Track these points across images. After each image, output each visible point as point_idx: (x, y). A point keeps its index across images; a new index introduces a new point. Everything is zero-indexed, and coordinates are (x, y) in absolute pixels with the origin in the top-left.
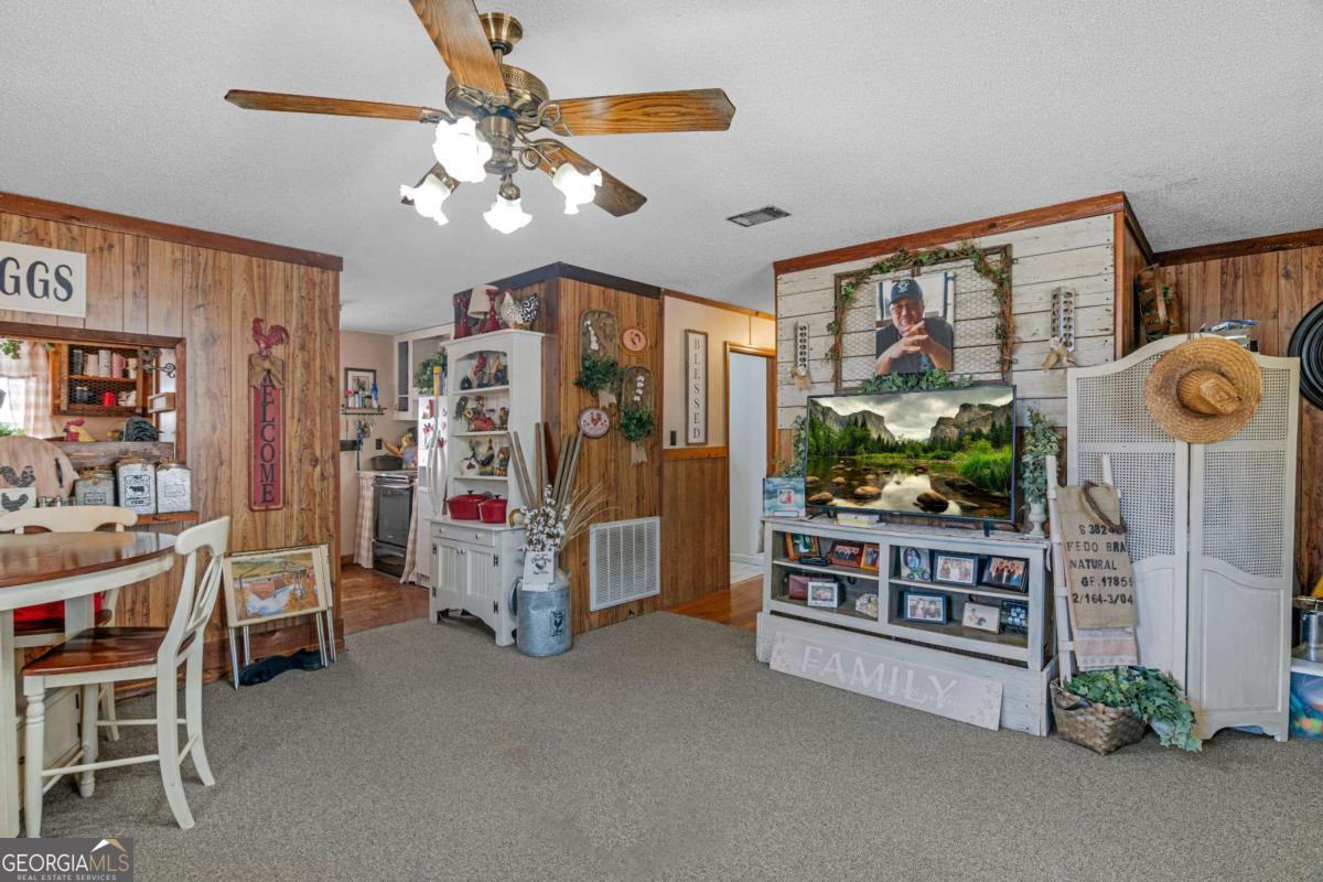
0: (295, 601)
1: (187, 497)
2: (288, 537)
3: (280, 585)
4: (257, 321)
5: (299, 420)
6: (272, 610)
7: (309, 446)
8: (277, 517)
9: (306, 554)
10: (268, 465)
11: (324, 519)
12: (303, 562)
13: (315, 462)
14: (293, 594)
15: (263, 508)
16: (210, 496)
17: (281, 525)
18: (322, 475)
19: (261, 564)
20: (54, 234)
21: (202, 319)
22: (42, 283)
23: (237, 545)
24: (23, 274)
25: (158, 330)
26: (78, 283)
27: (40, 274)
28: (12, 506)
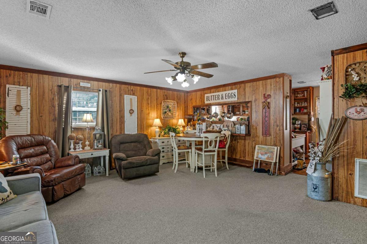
0: (268, 158)
2: (271, 143)
3: (266, 153)
4: (264, 95)
5: (273, 116)
6: (263, 158)
7: (276, 122)
8: (268, 138)
9: (273, 148)
10: (266, 126)
11: (280, 140)
12: (273, 150)
13: (277, 126)
14: (268, 156)
15: (265, 136)
16: (255, 132)
17: (269, 140)
18: (279, 129)
19: (263, 148)
20: (234, 88)
21: (254, 96)
22: (233, 96)
23: (260, 143)
24: (230, 95)
25: (247, 100)
26: (236, 94)
27: (232, 95)
28: (225, 130)
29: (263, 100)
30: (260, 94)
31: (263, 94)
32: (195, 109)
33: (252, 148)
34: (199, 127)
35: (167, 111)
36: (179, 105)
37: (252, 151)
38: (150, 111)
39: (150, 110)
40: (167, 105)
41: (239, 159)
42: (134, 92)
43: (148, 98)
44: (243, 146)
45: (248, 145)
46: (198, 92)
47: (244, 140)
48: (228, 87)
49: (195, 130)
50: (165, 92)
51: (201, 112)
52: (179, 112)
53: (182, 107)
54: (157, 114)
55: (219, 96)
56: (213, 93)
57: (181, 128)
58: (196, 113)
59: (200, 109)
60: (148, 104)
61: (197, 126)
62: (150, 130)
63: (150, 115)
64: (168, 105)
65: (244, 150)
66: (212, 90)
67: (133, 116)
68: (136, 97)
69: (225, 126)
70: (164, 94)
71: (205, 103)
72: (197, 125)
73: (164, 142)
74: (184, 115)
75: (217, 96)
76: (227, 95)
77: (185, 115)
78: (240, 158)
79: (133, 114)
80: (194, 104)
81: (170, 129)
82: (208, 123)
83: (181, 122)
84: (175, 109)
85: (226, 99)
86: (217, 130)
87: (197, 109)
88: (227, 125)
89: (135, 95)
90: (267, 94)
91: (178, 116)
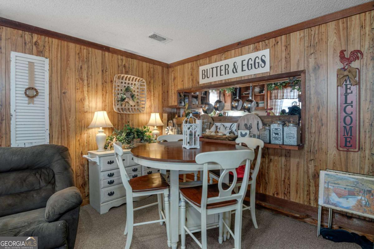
0: (360, 206)
1: (295, 139)
2: (362, 169)
3: (352, 194)
4: (342, 52)
6: (345, 206)
8: (354, 156)
10: (348, 127)
14: (359, 201)
15: (345, 149)
16: (317, 140)
17: (357, 161)
19: (342, 179)
20: (261, 46)
21: (313, 59)
22: (258, 63)
23: (330, 165)
24: (253, 63)
25: (293, 69)
26: (267, 60)
27: (257, 61)
28: (243, 136)
29: (340, 66)
30: (330, 52)
31: (339, 52)
32: (180, 96)
33: (306, 176)
34: (189, 128)
35: (125, 96)
36: (152, 88)
37: (306, 182)
38: (86, 95)
39: (86, 93)
40: (126, 85)
41: (273, 198)
42: (41, 49)
43: (81, 68)
44: (283, 170)
45: (295, 168)
46: (187, 64)
47: (286, 156)
48: (247, 47)
49: (182, 133)
50: (122, 60)
51: (192, 102)
52: (152, 101)
53: (158, 91)
54: (104, 101)
55: (227, 66)
56: (216, 62)
57: (155, 130)
58: (183, 103)
59: (190, 97)
60: (82, 79)
61: (185, 127)
62: (85, 136)
63: (86, 103)
64: (129, 85)
65: (285, 178)
66: (214, 57)
67: (35, 102)
68: (47, 61)
69: (242, 126)
70: (120, 63)
71: (200, 83)
72: (184, 124)
73: (113, 162)
74: (161, 106)
75: (223, 68)
76: (245, 63)
77: (163, 107)
78: (276, 196)
79: (35, 99)
80: (180, 87)
81: (131, 132)
82: (205, 121)
83: (155, 118)
84: (143, 94)
85: (242, 70)
86: (225, 135)
87: (185, 96)
88: (246, 125)
89: (43, 56)
90: (351, 49)
91: (151, 107)
